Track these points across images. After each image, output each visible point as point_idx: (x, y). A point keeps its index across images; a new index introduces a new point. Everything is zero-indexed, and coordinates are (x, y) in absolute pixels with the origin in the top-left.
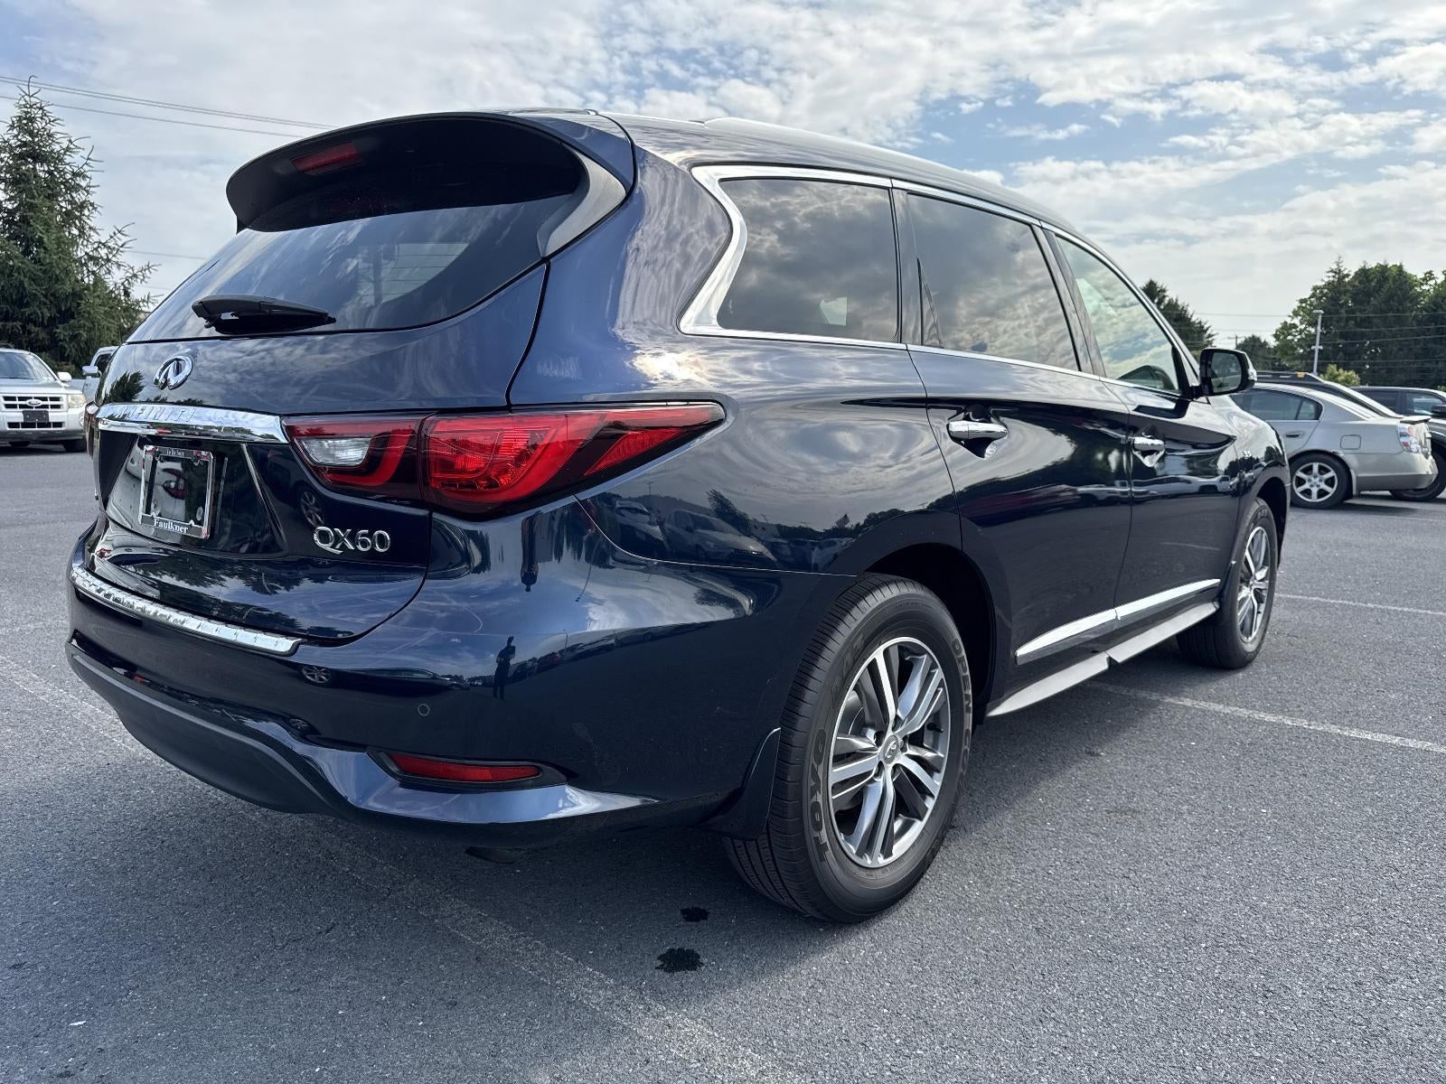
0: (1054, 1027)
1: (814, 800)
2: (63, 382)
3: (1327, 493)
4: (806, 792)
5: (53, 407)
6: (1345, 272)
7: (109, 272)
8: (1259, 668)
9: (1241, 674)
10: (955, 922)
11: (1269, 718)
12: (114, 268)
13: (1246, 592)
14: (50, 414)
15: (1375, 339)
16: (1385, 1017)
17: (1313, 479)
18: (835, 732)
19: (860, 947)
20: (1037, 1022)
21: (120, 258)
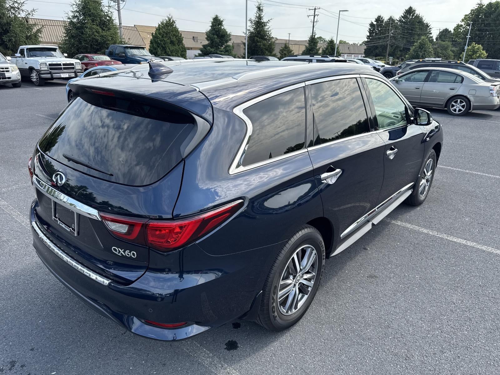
0: (342, 372)
1: (273, 305)
2: (9, 60)
3: (462, 110)
4: (270, 304)
5: (6, 71)
6: (483, 4)
7: (19, 13)
8: (425, 205)
9: (418, 208)
10: (316, 328)
11: (425, 231)
12: (21, 12)
13: (423, 181)
14: (6, 74)
15: (491, 31)
16: (440, 368)
17: (457, 105)
18: (281, 280)
19: (286, 339)
20: (337, 371)
21: (23, 8)
